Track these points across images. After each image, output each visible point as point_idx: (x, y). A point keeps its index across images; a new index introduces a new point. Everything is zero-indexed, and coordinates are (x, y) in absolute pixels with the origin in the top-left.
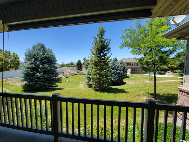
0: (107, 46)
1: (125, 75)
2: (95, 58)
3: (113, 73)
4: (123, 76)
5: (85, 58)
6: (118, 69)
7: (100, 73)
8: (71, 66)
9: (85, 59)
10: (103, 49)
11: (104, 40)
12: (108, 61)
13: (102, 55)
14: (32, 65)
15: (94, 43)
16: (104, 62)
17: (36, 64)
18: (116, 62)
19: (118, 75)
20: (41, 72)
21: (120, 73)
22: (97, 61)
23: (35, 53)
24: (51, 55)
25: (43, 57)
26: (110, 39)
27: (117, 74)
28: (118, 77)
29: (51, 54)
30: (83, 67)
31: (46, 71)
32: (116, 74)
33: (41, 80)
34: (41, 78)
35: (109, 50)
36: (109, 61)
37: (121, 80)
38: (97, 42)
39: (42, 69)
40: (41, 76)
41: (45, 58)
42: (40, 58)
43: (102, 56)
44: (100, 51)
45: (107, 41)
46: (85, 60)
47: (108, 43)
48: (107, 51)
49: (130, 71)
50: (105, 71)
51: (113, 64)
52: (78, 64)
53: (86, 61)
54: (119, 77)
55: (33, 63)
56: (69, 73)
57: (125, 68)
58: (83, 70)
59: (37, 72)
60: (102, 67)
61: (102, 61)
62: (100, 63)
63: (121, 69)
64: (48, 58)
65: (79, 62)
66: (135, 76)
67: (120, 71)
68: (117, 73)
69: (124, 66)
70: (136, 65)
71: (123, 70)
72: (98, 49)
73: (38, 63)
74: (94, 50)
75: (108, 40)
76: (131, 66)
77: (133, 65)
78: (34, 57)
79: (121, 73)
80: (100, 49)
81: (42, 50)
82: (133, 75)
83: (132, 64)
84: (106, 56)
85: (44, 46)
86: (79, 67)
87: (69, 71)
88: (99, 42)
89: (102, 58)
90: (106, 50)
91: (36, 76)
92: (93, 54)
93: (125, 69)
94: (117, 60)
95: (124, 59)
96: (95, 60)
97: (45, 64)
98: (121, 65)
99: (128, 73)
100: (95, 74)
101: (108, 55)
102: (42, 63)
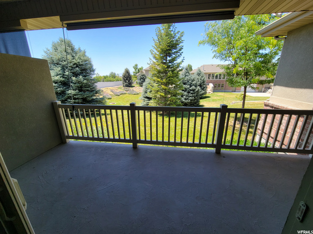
0: (178, 44)
1: (203, 94)
2: (158, 65)
3: (185, 90)
4: (201, 95)
5: (136, 65)
6: (193, 83)
7: (165, 89)
8: (112, 79)
9: (136, 67)
10: (170, 50)
11: (172, 33)
12: (178, 69)
13: (169, 60)
14: (59, 76)
15: (156, 38)
16: (173, 71)
17: (64, 75)
18: (191, 72)
19: (192, 94)
20: (74, 88)
21: (195, 90)
22: (162, 70)
23: (60, 57)
24: (86, 61)
25: (74, 64)
26: (183, 33)
27: (191, 92)
28: (192, 97)
29: (85, 58)
30: (133, 81)
31: (81, 87)
32: (189, 92)
33: (77, 101)
34: (77, 97)
35: (181, 52)
36: (180, 70)
37: (196, 101)
38: (161, 36)
39: (75, 84)
40: (75, 95)
41: (77, 65)
42: (69, 65)
43: (170, 62)
44: (167, 54)
45: (178, 36)
46: (137, 69)
47: (179, 38)
48: (177, 52)
49: (211, 88)
50: (174, 85)
51: (186, 76)
52: (124, 76)
53: (139, 70)
54: (194, 97)
55: (60, 74)
56: (111, 91)
57: (204, 82)
58: (134, 86)
59: (68, 88)
60: (169, 80)
61: (170, 69)
62: (166, 73)
63: (198, 84)
64: (82, 64)
65: (127, 72)
66: (220, 96)
67: (196, 87)
68: (191, 90)
69: (202, 79)
70: (222, 77)
71: (200, 86)
72: (162, 50)
73: (67, 73)
74: (156, 52)
75: (180, 33)
76: (214, 79)
77: (218, 78)
78: (60, 64)
79: (197, 90)
80: (167, 50)
81: (69, 51)
82: (216, 93)
83: (217, 76)
84: (175, 62)
85: (72, 44)
86: (127, 81)
87: (110, 88)
88: (164, 37)
89: (170, 65)
90: (175, 51)
91: (68, 94)
92: (155, 57)
93: (204, 85)
94: (191, 68)
95: (204, 66)
96: (159, 68)
97: (80, 75)
98: (198, 77)
99: (207, 91)
100: (158, 91)
101: (179, 60)
102: (73, 73)
